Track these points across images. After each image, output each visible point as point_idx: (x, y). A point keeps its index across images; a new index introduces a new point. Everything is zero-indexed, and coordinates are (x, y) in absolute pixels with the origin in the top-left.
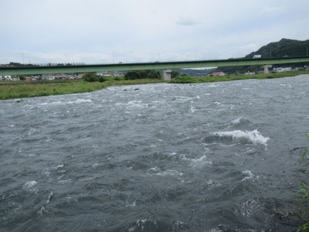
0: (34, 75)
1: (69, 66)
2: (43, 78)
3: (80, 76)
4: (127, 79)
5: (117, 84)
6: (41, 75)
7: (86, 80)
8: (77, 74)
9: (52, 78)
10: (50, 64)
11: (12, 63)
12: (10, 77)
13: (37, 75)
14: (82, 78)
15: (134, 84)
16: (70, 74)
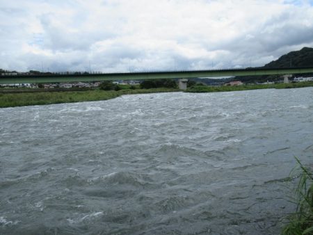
0: (52, 83)
1: (86, 75)
2: (61, 86)
3: (96, 85)
4: (142, 88)
5: (132, 93)
6: (58, 83)
7: (102, 89)
8: (94, 82)
9: (69, 86)
10: (68, 72)
11: (31, 72)
12: (29, 84)
13: (55, 83)
14: (99, 86)
15: (149, 93)
16: (87, 82)
